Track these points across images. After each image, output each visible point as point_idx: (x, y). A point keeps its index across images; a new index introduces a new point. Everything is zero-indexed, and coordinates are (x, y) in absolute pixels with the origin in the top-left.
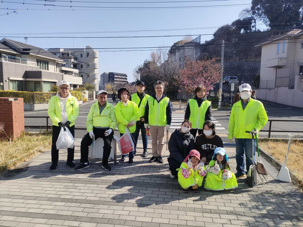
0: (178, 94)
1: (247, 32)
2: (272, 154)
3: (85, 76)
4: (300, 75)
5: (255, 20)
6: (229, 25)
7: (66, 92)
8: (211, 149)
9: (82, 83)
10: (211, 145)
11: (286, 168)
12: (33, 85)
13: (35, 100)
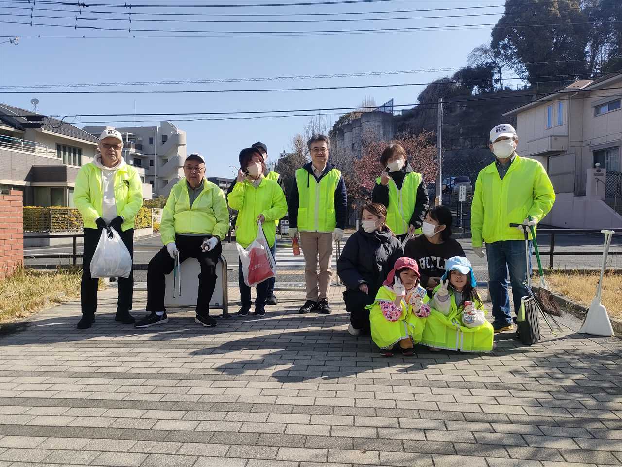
0: (350, 214)
1: (484, 92)
2: (563, 292)
3: (159, 183)
4: (595, 167)
5: (500, 68)
6: (448, 79)
7: (115, 154)
8: (439, 268)
9: (153, 197)
10: (439, 259)
11: (600, 305)
12: (48, 195)
13: (52, 224)
